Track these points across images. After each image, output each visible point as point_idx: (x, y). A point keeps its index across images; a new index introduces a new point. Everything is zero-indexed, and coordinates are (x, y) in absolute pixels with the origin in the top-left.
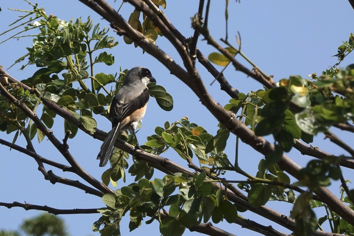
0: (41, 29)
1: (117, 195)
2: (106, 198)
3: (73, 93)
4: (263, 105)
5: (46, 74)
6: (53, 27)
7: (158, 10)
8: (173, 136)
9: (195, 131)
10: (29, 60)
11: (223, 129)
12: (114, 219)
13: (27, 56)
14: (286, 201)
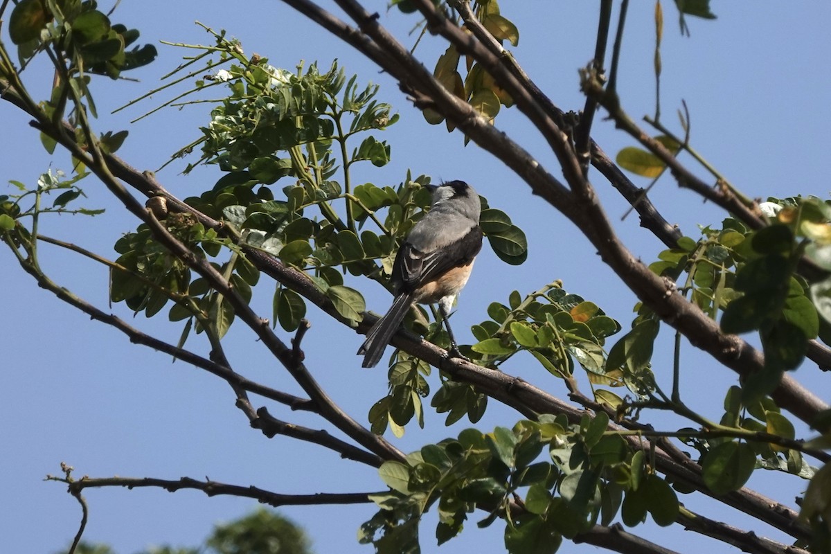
0: (231, 85)
1: (412, 464)
2: (387, 471)
3: (307, 228)
4: (734, 264)
5: (244, 185)
6: (260, 82)
7: (501, 49)
8: (535, 331)
9: (579, 311)
10: (203, 154)
11: (644, 318)
12: (407, 515)
13: (199, 143)
14: (782, 470)
